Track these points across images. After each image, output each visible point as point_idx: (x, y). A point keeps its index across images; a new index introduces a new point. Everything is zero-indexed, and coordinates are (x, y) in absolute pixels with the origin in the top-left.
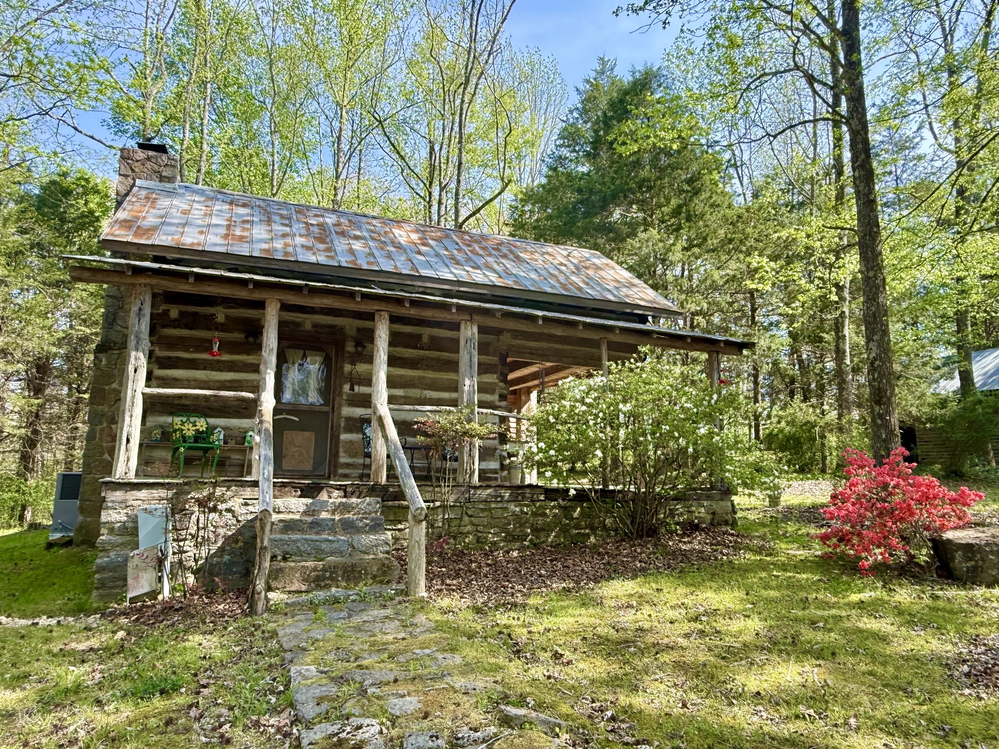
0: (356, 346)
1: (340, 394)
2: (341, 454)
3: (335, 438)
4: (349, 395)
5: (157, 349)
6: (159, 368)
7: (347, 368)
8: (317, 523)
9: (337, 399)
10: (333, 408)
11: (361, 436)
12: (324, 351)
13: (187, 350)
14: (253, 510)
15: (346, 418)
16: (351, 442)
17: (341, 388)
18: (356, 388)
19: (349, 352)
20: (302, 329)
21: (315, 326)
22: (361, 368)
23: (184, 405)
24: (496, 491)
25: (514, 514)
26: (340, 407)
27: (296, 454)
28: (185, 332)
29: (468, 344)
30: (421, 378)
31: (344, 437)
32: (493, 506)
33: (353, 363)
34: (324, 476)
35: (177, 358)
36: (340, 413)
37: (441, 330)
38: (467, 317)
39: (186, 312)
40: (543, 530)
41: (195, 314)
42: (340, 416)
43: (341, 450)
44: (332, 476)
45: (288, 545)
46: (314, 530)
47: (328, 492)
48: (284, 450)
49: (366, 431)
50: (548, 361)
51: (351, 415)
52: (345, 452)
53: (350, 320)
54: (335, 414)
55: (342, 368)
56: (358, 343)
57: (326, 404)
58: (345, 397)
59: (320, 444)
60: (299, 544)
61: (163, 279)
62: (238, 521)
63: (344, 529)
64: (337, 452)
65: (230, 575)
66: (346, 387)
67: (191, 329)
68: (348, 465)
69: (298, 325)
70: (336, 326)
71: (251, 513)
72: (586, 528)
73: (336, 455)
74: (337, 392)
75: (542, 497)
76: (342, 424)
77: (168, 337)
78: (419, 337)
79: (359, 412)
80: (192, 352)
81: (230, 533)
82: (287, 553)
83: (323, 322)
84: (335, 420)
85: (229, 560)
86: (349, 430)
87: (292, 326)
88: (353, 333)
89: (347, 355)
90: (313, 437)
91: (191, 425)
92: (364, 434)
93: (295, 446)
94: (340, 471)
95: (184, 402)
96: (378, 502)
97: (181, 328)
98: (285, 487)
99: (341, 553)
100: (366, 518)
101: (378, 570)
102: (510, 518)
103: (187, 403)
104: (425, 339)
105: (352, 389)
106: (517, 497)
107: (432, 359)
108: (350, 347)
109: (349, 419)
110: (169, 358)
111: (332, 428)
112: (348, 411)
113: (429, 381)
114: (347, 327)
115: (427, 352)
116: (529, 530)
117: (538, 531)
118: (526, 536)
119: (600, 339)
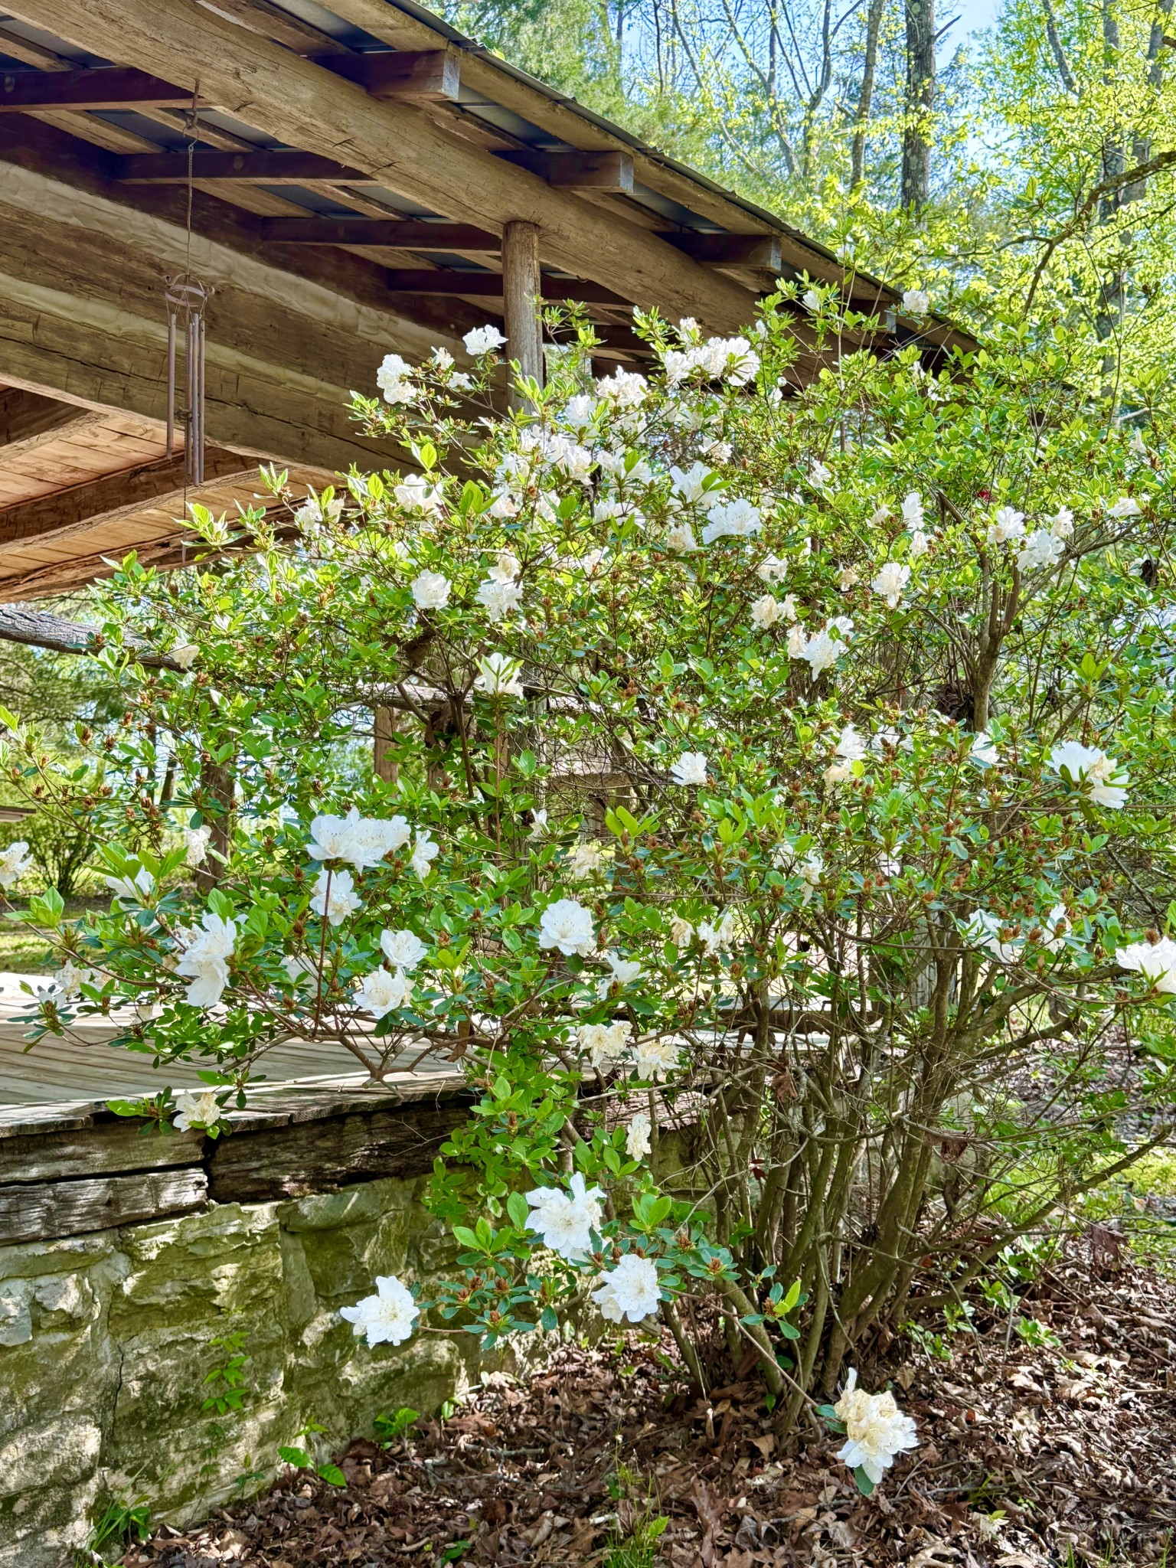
40: (188, 1406)
116: (90, 1440)
117: (152, 1426)
118: (67, 1482)
119: (510, 224)
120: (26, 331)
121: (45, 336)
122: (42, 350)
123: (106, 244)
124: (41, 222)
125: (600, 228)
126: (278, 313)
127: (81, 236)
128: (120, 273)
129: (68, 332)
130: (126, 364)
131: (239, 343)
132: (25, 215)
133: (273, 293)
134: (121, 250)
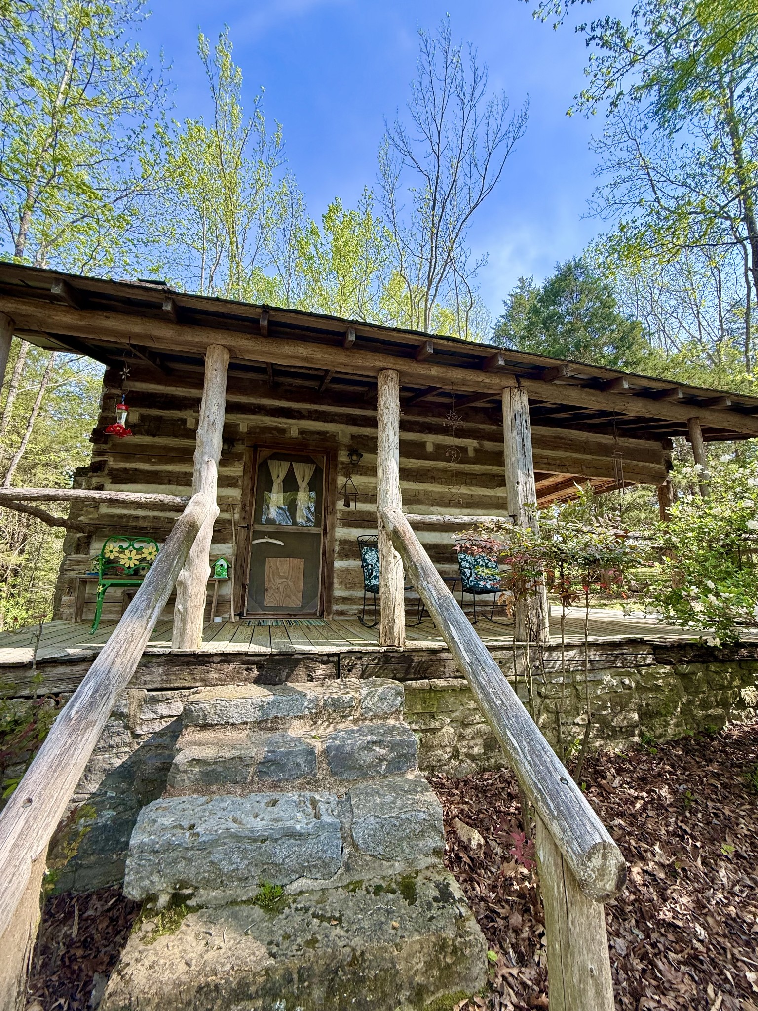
0: (350, 455)
1: (333, 512)
2: (336, 586)
3: (328, 566)
4: (344, 513)
5: (111, 459)
6: (112, 483)
7: (341, 480)
8: (275, 763)
9: (330, 518)
10: (325, 529)
11: (360, 563)
12: (312, 462)
13: (148, 460)
14: (166, 712)
15: (340, 541)
16: (347, 571)
17: (334, 504)
18: (352, 504)
19: (342, 463)
20: (287, 435)
21: (302, 432)
22: (358, 480)
23: (141, 528)
24: (581, 652)
25: (612, 690)
26: (333, 528)
27: (281, 587)
28: (147, 440)
29: (518, 421)
30: (426, 492)
31: (338, 564)
32: (579, 678)
33: (348, 476)
34: (315, 614)
35: (136, 470)
36: (333, 537)
37: (447, 438)
38: (512, 382)
39: (148, 415)
40: (658, 714)
41: (159, 419)
42: (333, 540)
43: (335, 581)
44: (325, 613)
45: (189, 861)
46: (269, 780)
47: (307, 668)
48: (267, 582)
49: (367, 557)
50: (568, 472)
51: (347, 538)
52: (341, 583)
53: (343, 427)
54: (328, 536)
55: (334, 481)
56: (353, 452)
57: (317, 524)
58: (338, 516)
59: (311, 573)
60: (217, 856)
61: (24, 303)
62: (136, 736)
63: (333, 774)
64: (331, 584)
65: (113, 851)
66: (340, 505)
67: (154, 436)
68: (344, 600)
69: (282, 431)
70: (327, 433)
71: (162, 717)
72: (717, 706)
73: (329, 586)
74: (329, 510)
75: (649, 660)
76: (337, 549)
77: (126, 445)
78: (423, 445)
79: (355, 533)
80: (154, 463)
81: (117, 762)
82: (184, 884)
83: (312, 428)
84: (327, 544)
85: (114, 820)
86: (345, 556)
87: (275, 433)
88: (346, 440)
89: (340, 466)
90: (302, 564)
91: (134, 552)
92: (364, 560)
93: (281, 577)
94: (335, 607)
95: (141, 523)
96: (399, 693)
97: (142, 435)
98: (229, 662)
99: (326, 866)
100: (380, 743)
101: (429, 966)
102: (605, 697)
103: (146, 524)
104: (430, 448)
105: (347, 505)
106: (614, 662)
107: (438, 470)
108: (343, 457)
109: (344, 542)
110: (126, 470)
111: (324, 554)
112: (342, 532)
113: (437, 497)
114: (340, 434)
115: (432, 462)
116: (636, 716)
117: (650, 717)
118: (633, 726)
119: (689, 420)
120: (546, 461)
121: (551, 461)
122: (549, 464)
123: (560, 438)
124: (546, 436)
125: (716, 414)
126: (599, 444)
127: (555, 438)
128: (564, 444)
129: (554, 459)
130: (567, 463)
131: (591, 453)
132: (543, 436)
133: (598, 440)
134: (564, 439)
